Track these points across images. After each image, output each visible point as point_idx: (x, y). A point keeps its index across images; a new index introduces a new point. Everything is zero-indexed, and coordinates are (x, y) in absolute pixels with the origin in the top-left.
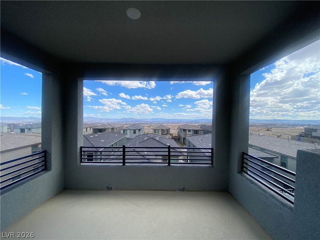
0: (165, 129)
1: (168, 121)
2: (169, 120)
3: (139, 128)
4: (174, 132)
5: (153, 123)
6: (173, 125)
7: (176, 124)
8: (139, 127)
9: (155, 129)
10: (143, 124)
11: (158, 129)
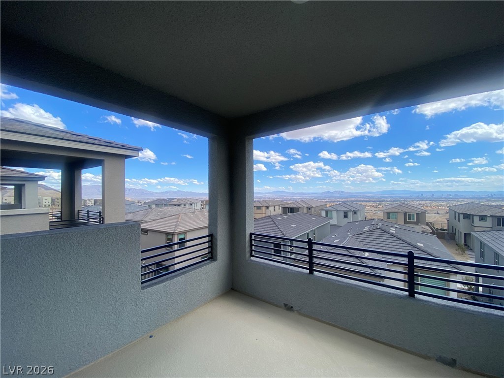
0: (413, 211)
1: (421, 196)
2: (422, 193)
3: (354, 209)
5: (383, 199)
6: (435, 203)
7: (443, 201)
8: (355, 206)
9: (388, 211)
10: (362, 201)
11: (396, 211)
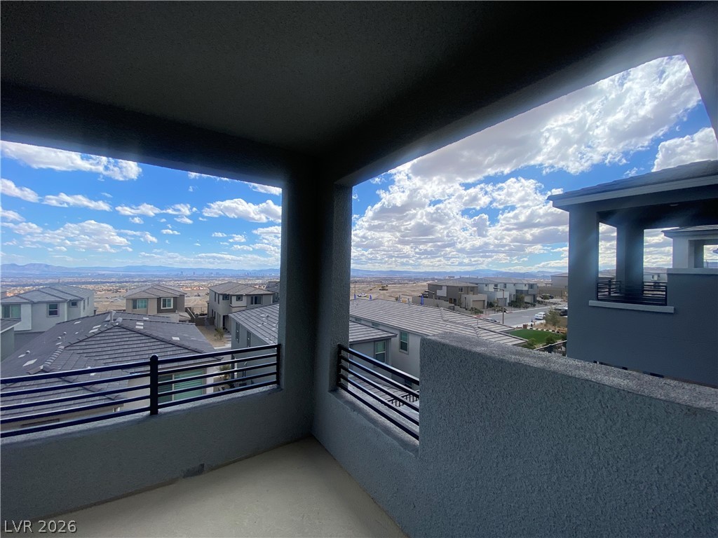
0: (170, 295)
1: (180, 275)
2: (182, 270)
3: (72, 298)
4: (198, 303)
5: (127, 279)
6: (196, 284)
7: (204, 281)
8: (74, 292)
9: (133, 297)
10: (90, 283)
11: (146, 296)
